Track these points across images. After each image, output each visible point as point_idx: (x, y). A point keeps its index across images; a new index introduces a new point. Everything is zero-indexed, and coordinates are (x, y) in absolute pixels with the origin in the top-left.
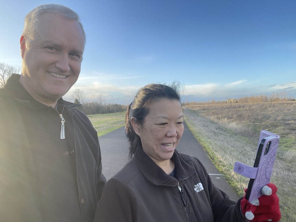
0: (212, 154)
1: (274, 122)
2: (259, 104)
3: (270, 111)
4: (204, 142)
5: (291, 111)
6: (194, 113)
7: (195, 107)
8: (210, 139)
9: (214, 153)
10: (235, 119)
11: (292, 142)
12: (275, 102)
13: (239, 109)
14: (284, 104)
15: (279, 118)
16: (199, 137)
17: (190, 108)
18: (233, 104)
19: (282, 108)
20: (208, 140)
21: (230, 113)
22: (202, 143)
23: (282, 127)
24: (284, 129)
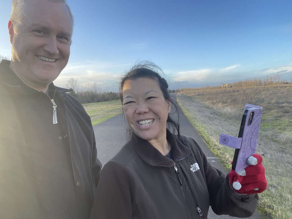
0: (208, 138)
1: (268, 105)
2: (253, 88)
3: (264, 95)
4: (199, 127)
5: (284, 94)
6: (189, 99)
7: (190, 93)
8: (204, 123)
9: (209, 137)
10: (230, 103)
11: (285, 125)
12: (268, 86)
13: (233, 94)
14: (277, 87)
15: (273, 102)
16: (194, 122)
17: (185, 94)
18: (228, 89)
19: (276, 92)
20: (203, 125)
21: (225, 98)
22: (197, 128)
23: (276, 110)
24: (278, 112)
